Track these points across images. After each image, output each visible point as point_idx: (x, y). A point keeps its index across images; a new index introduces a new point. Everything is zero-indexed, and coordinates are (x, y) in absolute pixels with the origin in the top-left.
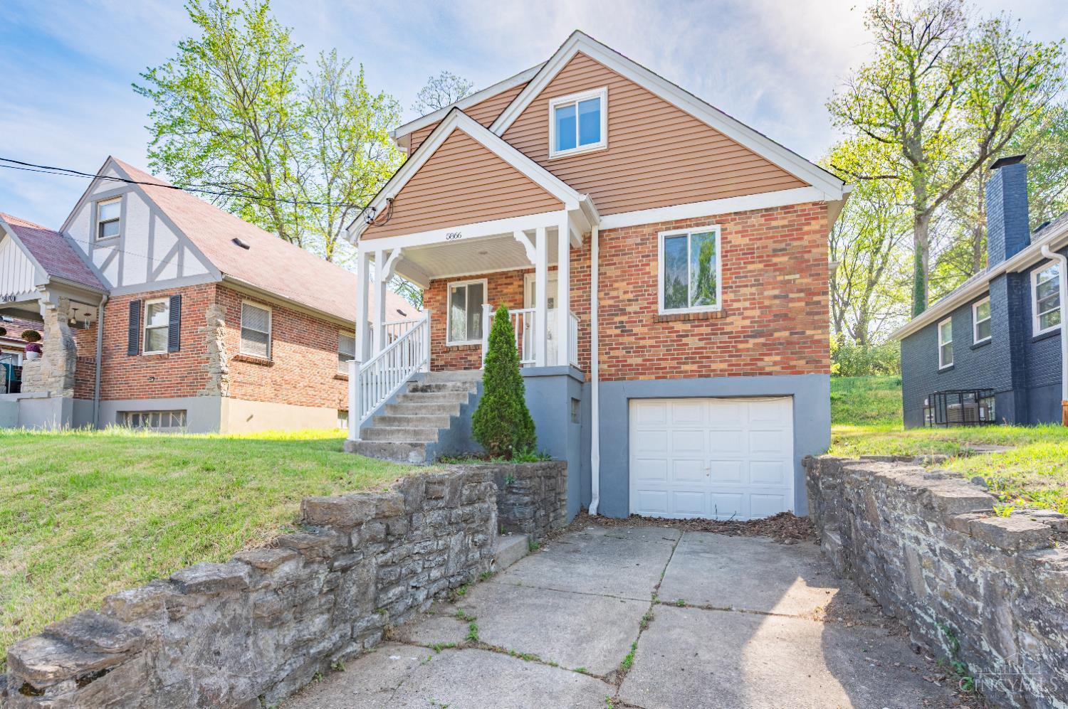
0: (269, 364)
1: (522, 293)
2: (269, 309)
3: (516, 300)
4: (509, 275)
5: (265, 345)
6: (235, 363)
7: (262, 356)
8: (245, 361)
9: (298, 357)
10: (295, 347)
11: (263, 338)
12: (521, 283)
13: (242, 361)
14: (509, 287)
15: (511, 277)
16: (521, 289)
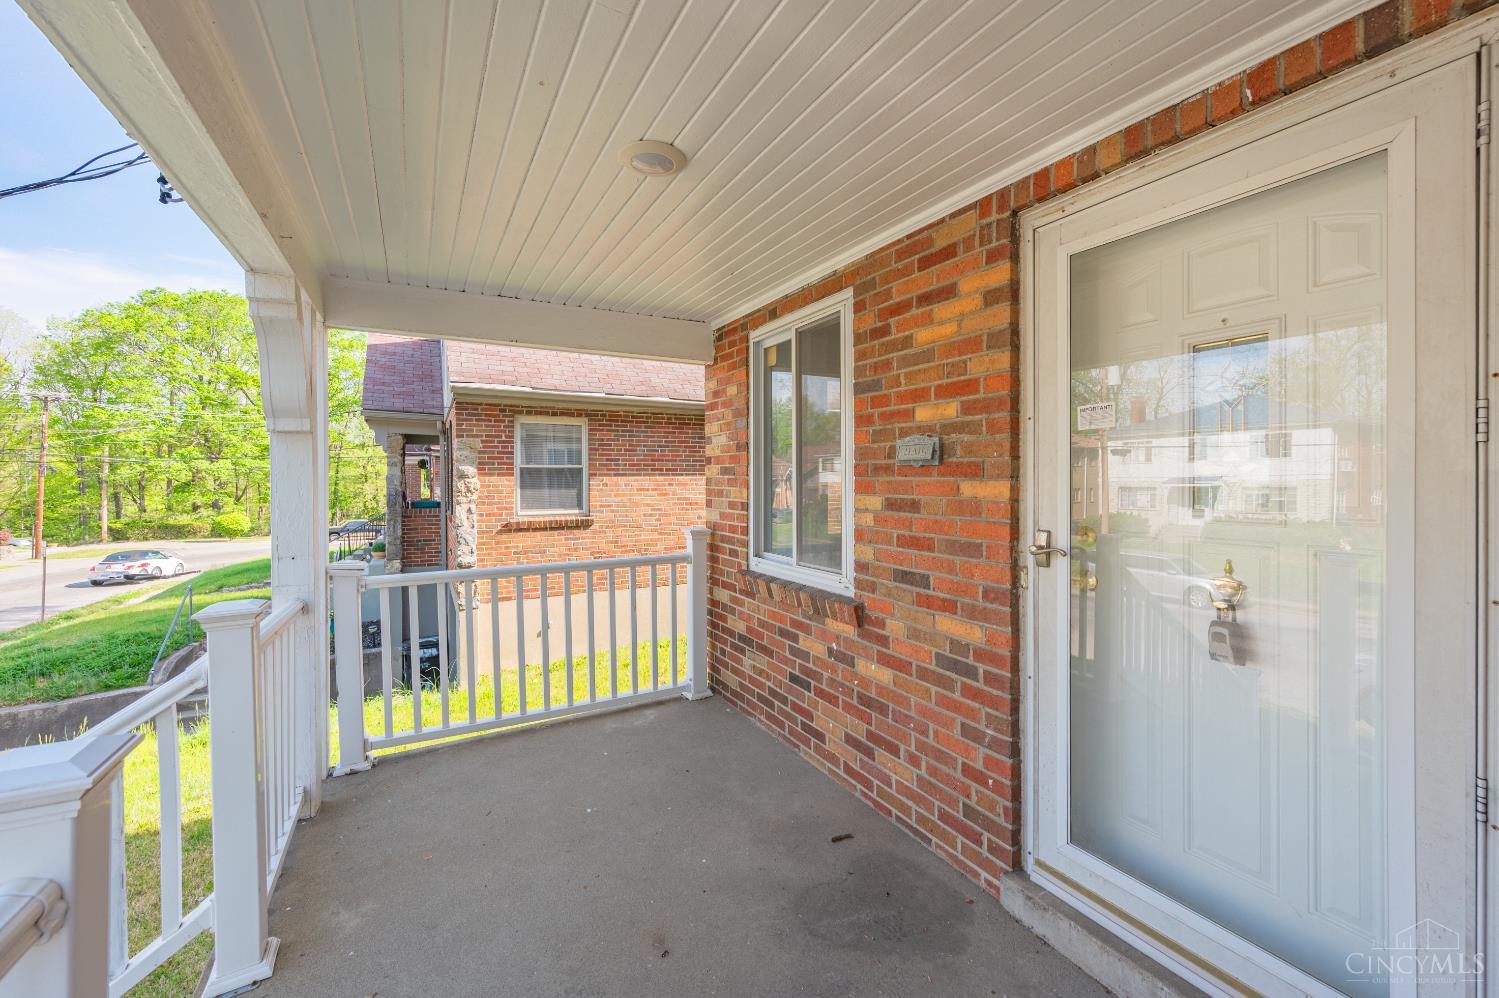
0: (584, 525)
1: (1013, 337)
2: (583, 423)
3: (970, 386)
4: (940, 243)
5: (574, 492)
6: (505, 537)
7: (572, 514)
8: (527, 530)
9: (651, 498)
10: (646, 481)
11: (568, 479)
12: (1000, 275)
13: (521, 530)
14: (942, 310)
15: (949, 252)
16: (1001, 314)
